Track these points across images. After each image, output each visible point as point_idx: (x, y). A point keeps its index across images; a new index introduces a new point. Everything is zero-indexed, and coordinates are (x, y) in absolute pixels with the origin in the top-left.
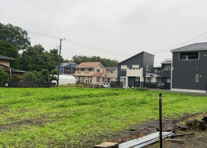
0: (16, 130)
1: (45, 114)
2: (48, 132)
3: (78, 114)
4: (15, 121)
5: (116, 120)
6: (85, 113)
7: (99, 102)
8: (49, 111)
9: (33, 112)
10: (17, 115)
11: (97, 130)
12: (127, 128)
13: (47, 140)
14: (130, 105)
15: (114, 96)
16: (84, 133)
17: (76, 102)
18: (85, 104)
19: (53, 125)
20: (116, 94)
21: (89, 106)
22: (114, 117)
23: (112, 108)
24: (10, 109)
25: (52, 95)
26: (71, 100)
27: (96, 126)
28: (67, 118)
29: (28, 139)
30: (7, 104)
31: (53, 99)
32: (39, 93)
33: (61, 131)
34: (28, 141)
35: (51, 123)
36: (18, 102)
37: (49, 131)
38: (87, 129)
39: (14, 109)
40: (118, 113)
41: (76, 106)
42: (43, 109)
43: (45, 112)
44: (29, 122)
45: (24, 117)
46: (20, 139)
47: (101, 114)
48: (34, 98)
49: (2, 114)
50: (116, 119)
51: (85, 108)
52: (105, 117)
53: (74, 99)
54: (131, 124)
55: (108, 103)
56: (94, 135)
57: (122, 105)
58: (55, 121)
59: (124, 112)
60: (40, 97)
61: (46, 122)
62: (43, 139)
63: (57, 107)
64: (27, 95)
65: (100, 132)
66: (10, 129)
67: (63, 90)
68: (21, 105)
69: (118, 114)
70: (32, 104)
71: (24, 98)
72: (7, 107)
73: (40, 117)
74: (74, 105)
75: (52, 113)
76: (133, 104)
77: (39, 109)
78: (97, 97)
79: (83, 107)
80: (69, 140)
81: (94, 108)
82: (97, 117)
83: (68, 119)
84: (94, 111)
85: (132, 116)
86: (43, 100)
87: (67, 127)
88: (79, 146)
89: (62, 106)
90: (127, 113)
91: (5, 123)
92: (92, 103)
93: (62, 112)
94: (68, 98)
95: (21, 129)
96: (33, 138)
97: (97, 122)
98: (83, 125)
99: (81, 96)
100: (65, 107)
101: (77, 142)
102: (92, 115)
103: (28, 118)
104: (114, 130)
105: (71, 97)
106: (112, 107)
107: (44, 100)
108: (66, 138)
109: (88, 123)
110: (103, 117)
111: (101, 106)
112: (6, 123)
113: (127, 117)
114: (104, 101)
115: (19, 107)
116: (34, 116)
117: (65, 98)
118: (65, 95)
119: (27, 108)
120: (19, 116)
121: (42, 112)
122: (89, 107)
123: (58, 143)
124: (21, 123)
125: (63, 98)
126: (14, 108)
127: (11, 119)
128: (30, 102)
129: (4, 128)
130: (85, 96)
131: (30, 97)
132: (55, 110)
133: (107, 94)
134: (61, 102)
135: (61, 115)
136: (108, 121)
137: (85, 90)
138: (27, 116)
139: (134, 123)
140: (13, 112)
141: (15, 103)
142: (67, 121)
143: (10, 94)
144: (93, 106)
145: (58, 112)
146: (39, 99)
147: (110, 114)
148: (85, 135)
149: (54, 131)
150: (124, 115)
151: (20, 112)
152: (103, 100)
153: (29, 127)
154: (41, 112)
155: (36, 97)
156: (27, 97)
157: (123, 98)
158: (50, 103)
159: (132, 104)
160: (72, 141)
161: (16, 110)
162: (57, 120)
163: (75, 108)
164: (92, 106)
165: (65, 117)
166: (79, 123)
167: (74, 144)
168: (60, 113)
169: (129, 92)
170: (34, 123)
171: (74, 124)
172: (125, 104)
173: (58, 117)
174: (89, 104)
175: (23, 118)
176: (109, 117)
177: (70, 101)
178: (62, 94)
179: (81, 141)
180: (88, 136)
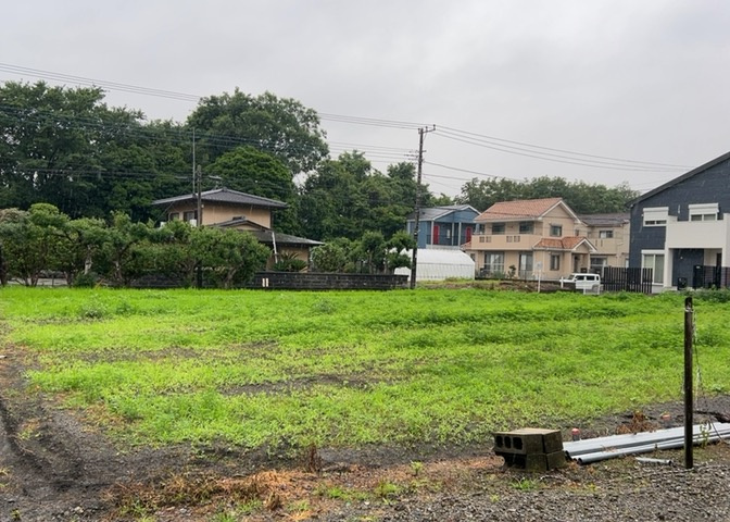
0: (302, 394)
1: (373, 361)
2: (381, 404)
3: (467, 366)
4: (297, 376)
5: (587, 388)
6: (491, 366)
7: (542, 335)
8: (385, 356)
9: (343, 356)
10: (300, 363)
11: (518, 411)
12: (618, 410)
13: (379, 421)
14: (655, 346)
15: (604, 319)
16: (479, 413)
17: (466, 332)
18: (495, 340)
19: (395, 388)
20: (613, 313)
21: (505, 347)
22: (584, 380)
23: (584, 356)
24: (282, 348)
25: (396, 313)
26: (452, 328)
27: (519, 399)
28: (437, 373)
29: (333, 415)
30: (273, 335)
31: (396, 324)
32: (357, 307)
33: (416, 404)
34: (333, 420)
35: (391, 385)
36: (300, 330)
37: (383, 401)
38: (490, 406)
39: (293, 347)
40: (602, 370)
41: (465, 346)
42: (370, 350)
43: (374, 356)
44: (332, 379)
45: (320, 366)
46: (313, 414)
47: (540, 371)
48: (344, 320)
49: (265, 358)
50: (588, 385)
51: (493, 353)
52: (554, 379)
53: (460, 325)
54: (634, 401)
55: (574, 341)
56: (507, 421)
57: (622, 348)
58: (400, 380)
59: (622, 367)
60: (359, 316)
61: (377, 381)
62: (369, 417)
63: (407, 346)
64: (324, 311)
65: (527, 414)
66: (289, 393)
67: (431, 299)
68: (310, 337)
69: (599, 373)
70: (340, 335)
71: (316, 320)
72: (273, 341)
73: (361, 369)
74: (458, 341)
75: (392, 362)
76: (665, 346)
77: (358, 349)
78: (539, 319)
79: (488, 348)
80: (435, 424)
81: (523, 353)
82: (526, 377)
83: (437, 377)
84: (522, 359)
85: (647, 379)
86: (368, 325)
87: (435, 396)
88: (463, 440)
89: (422, 343)
90: (631, 370)
91: (274, 379)
92: (519, 339)
93: (421, 360)
94: (441, 321)
95: (314, 393)
96: (346, 415)
97: (526, 391)
98: (480, 394)
99: (484, 316)
100: (431, 345)
101: (458, 430)
102: (512, 372)
103: (330, 370)
104: (571, 412)
105: (452, 320)
106: (586, 352)
107: (373, 326)
108: (428, 420)
109: (496, 391)
110: (548, 380)
111: (548, 348)
112: (277, 378)
113: (629, 381)
114: (561, 333)
115: (306, 343)
116: (346, 366)
117: (434, 321)
118: (433, 314)
119: (326, 344)
120: (306, 365)
121: (367, 358)
122: (505, 350)
123: (406, 429)
124: (312, 380)
125: (427, 320)
126: (292, 344)
127: (288, 371)
128: (333, 330)
129: (275, 390)
130: (499, 315)
131: (332, 317)
132: (402, 354)
133: (576, 310)
134: (418, 333)
135: (419, 368)
136: (560, 390)
137: (503, 298)
138: (326, 364)
139: (649, 399)
140: (291, 355)
141: (295, 333)
142: (434, 382)
143: (278, 308)
144: (520, 347)
145: (411, 358)
146: (358, 322)
147: (571, 370)
148: (482, 419)
149: (397, 402)
150: (622, 375)
151: (308, 355)
152: (560, 331)
153: (335, 391)
154: (362, 358)
155: (347, 316)
156: (324, 316)
157: (635, 327)
158: (388, 335)
159: (660, 343)
160: (444, 428)
161: (298, 350)
162: (407, 378)
163: (461, 350)
164: (516, 347)
165: (429, 371)
166: (469, 388)
167: (448, 436)
168: (416, 362)
169: (667, 305)
170: (346, 382)
171: (455, 391)
172: (637, 343)
173: (409, 371)
174: (507, 341)
175: (317, 369)
176: (567, 379)
177: (447, 332)
178: (426, 309)
179: (468, 430)
180: (489, 421)
